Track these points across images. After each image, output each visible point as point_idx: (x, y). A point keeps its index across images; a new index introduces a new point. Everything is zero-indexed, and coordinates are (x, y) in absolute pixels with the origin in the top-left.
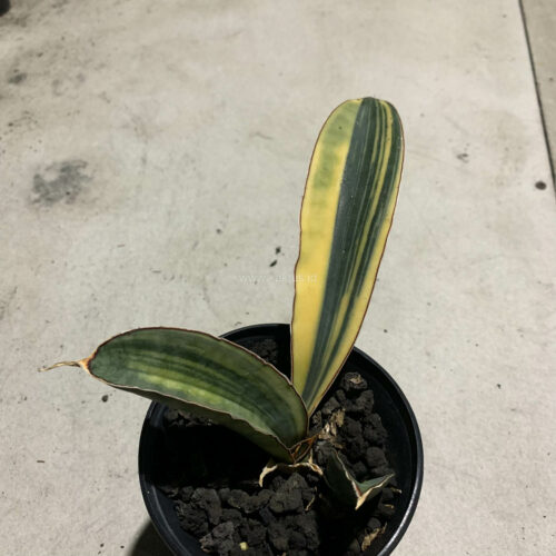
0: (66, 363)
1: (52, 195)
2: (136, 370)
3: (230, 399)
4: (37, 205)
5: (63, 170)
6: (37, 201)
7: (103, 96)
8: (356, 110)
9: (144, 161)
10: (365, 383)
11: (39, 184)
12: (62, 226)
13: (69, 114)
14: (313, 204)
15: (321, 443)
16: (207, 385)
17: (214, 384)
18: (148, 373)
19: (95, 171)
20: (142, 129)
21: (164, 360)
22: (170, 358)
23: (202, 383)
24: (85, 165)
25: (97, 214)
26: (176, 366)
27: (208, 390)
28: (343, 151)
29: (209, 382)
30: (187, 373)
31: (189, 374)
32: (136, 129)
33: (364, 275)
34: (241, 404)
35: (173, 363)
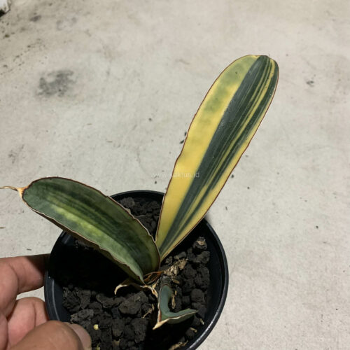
0: (10, 187)
1: (50, 91)
2: (51, 202)
3: (108, 235)
4: (40, 96)
5: (58, 76)
6: (41, 94)
7: (87, 32)
8: (252, 63)
9: (108, 73)
10: (206, 246)
11: (43, 84)
12: (55, 110)
13: (65, 42)
14: (201, 121)
15: (164, 277)
16: (94, 223)
17: (99, 224)
18: (59, 206)
19: (77, 78)
20: (109, 53)
21: (70, 201)
22: (73, 200)
23: (92, 221)
24: (72, 73)
25: (76, 104)
26: (76, 206)
27: (94, 225)
28: (233, 89)
29: (96, 221)
30: (82, 212)
31: (84, 213)
32: (105, 53)
33: (220, 176)
34: (115, 240)
35: (75, 203)
